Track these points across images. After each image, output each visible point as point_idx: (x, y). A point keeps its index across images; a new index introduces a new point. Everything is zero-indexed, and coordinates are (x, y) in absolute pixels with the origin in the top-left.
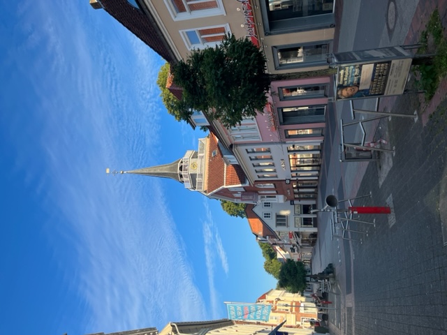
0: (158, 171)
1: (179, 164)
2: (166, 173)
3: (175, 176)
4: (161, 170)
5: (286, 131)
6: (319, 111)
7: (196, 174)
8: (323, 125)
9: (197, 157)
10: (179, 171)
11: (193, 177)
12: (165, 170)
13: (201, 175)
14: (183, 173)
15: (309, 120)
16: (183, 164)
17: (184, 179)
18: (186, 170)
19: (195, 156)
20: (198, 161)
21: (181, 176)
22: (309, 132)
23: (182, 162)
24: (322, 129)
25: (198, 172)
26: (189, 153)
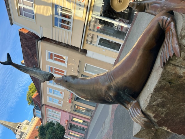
0: (7, 124)
1: (19, 125)
2: (10, 127)
3: (14, 129)
4: (9, 124)
5: (69, 132)
6: (84, 129)
7: (24, 133)
8: (83, 135)
9: (28, 125)
10: (17, 128)
11: (22, 133)
12: (11, 125)
13: (26, 134)
14: (18, 130)
15: (79, 131)
16: (20, 126)
17: (17, 133)
18: (21, 129)
19: (28, 124)
20: (28, 127)
21: (17, 131)
22: (77, 135)
23: (20, 124)
24: (83, 136)
25: (25, 132)
26: (26, 121)
